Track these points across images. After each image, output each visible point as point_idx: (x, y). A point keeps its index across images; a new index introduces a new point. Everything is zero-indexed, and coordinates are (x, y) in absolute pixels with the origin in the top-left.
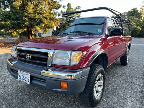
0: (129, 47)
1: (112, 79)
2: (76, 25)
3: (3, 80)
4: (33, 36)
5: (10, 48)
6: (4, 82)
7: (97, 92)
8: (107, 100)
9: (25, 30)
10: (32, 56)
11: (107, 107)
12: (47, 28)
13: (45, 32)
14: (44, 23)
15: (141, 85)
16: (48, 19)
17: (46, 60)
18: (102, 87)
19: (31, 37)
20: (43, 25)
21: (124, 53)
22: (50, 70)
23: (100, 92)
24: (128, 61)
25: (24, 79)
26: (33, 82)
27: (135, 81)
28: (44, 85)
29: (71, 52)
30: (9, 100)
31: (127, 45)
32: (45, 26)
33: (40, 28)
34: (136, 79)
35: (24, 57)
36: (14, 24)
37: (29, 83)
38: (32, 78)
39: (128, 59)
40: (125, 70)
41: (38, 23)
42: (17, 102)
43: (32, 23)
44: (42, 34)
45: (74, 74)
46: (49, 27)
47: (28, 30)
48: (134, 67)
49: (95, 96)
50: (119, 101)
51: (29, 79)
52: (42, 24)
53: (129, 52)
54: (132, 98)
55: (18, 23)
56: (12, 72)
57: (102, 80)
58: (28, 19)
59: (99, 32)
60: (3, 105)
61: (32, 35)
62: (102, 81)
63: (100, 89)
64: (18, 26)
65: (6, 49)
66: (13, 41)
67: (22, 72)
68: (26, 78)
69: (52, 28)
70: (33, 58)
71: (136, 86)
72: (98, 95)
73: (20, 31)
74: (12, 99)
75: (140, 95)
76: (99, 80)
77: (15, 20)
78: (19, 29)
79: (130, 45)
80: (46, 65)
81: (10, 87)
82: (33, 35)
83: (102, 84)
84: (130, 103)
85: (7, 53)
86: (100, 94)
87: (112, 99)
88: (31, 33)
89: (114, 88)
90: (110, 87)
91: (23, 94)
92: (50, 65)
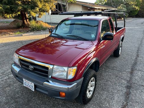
0: (122, 40)
3: (7, 77)
4: (28, 20)
5: (5, 35)
6: (8, 79)
7: (89, 91)
8: (98, 96)
9: (19, 13)
10: (34, 68)
11: (97, 103)
12: (42, 12)
13: (40, 15)
14: (38, 7)
15: (128, 79)
16: (42, 2)
18: (94, 87)
19: (25, 21)
20: (38, 9)
21: (117, 47)
22: (50, 81)
23: (92, 91)
24: (120, 53)
25: (28, 86)
26: (37, 89)
27: (124, 75)
28: (47, 93)
30: (17, 98)
31: (120, 39)
32: (39, 10)
33: (35, 12)
34: (124, 72)
36: (7, 9)
37: (33, 90)
38: (36, 86)
39: (120, 51)
40: (117, 63)
41: (32, 6)
42: (23, 100)
43: (26, 7)
44: (37, 18)
46: (44, 11)
47: (21, 13)
48: (125, 58)
49: (88, 96)
50: (107, 97)
51: (34, 87)
52: (36, 8)
53: (122, 45)
54: (118, 93)
55: (10, 7)
56: (17, 78)
57: (94, 81)
58: (21, 2)
60: (12, 104)
61: (26, 19)
62: (94, 82)
63: (92, 89)
64: (11, 10)
65: (2, 37)
67: (27, 80)
68: (31, 86)
69: (47, 12)
71: (123, 81)
72: (90, 94)
73: (14, 15)
74: (19, 97)
75: (125, 91)
76: (92, 82)
77: (7, 5)
78: (12, 14)
79: (123, 38)
81: (15, 85)
82: (28, 18)
83: (94, 85)
84: (116, 98)
85: (4, 42)
86: (91, 93)
87: (102, 95)
88: (26, 17)
89: (104, 84)
91: (27, 92)
92: (50, 77)
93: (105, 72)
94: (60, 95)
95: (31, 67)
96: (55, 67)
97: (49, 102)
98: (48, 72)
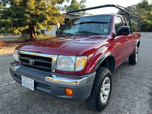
0: (138, 45)
1: (119, 80)
2: (81, 24)
4: (36, 34)
5: (12, 47)
6: (8, 85)
7: (103, 96)
8: (114, 103)
9: (28, 27)
11: (114, 111)
12: (50, 25)
13: (48, 29)
14: (46, 20)
15: (150, 86)
16: (50, 15)
17: (50, 65)
18: (109, 90)
19: (33, 34)
20: (46, 22)
21: (133, 52)
22: (54, 76)
23: (107, 95)
24: (136, 60)
25: (27, 85)
26: (38, 88)
27: (144, 82)
29: (76, 58)
30: (14, 105)
31: (136, 43)
32: (48, 22)
33: (43, 25)
34: (145, 79)
35: (27, 61)
36: (15, 22)
37: (33, 89)
38: (36, 84)
39: (136, 58)
40: (133, 69)
41: (41, 20)
42: (22, 107)
43: (34, 20)
44: (45, 31)
45: (79, 81)
46: (52, 24)
47: (30, 27)
48: (143, 66)
49: (102, 100)
50: (126, 104)
51: (33, 85)
52: (45, 21)
53: (138, 51)
54: (140, 101)
55: (19, 20)
56: (15, 78)
57: (108, 83)
58: (30, 15)
59: (105, 32)
60: (8, 111)
61: (34, 33)
62: (109, 85)
63: (107, 93)
64: (20, 23)
65: (8, 49)
66: (15, 39)
67: (25, 78)
68: (30, 84)
69: (55, 25)
70: (36, 63)
71: (145, 88)
72: (104, 99)
73: (22, 29)
74: (17, 104)
75: (149, 98)
76: (106, 83)
77: (16, 18)
78: (20, 27)
79: (139, 42)
80: (50, 71)
81: (14, 91)
82: (36, 32)
83: (109, 88)
84: (138, 106)
85: (9, 53)
86: (106, 98)
87: (119, 102)
88: (34, 31)
89: (121, 90)
90: (117, 89)
92: (54, 71)
93: (121, 78)
94: (66, 94)
95: (32, 61)
96: (60, 56)
97: (53, 109)
98: (51, 64)
